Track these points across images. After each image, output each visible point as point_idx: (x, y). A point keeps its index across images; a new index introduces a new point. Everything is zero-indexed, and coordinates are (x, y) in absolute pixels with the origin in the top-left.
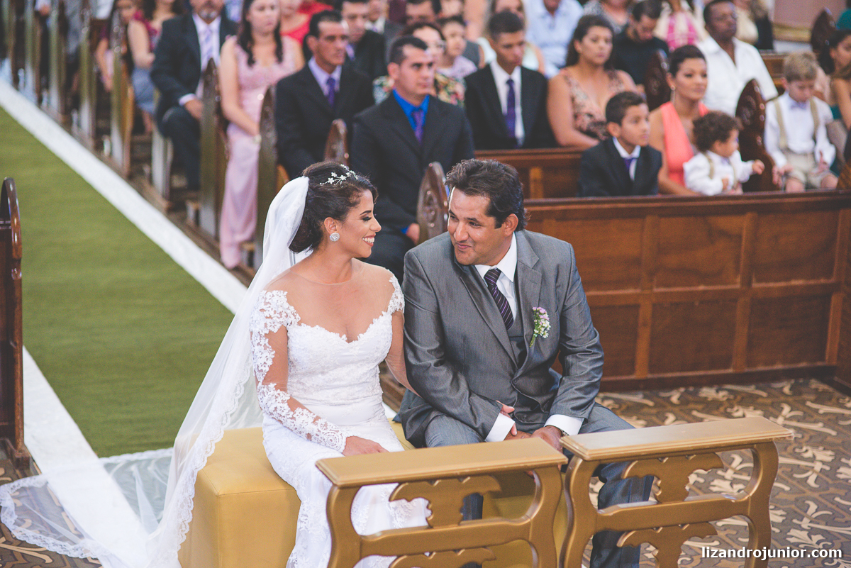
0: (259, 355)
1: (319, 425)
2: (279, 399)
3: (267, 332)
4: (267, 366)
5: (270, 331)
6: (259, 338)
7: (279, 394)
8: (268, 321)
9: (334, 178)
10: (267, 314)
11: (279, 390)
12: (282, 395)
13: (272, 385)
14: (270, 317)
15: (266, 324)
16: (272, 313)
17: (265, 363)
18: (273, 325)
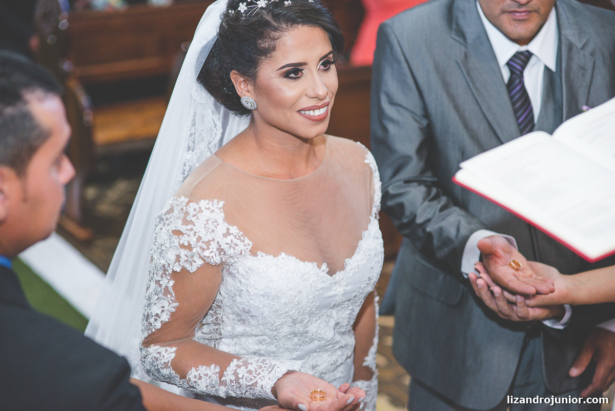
1: (228, 383)
8: (183, 253)
9: (249, 3)
14: (189, 246)
15: (178, 258)
18: (190, 260)
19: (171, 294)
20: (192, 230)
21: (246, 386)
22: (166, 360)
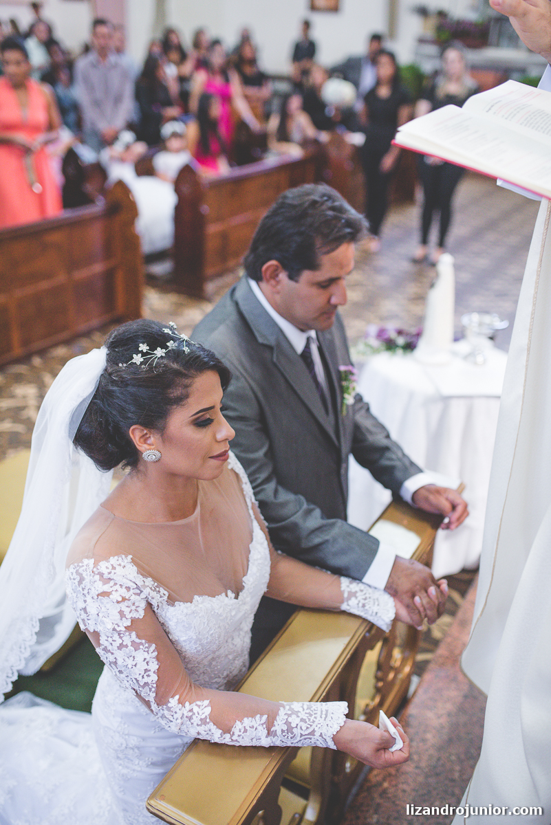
0: (130, 662)
1: (279, 733)
2: (196, 720)
3: (129, 624)
4: (151, 673)
5: (133, 621)
6: (116, 637)
7: (191, 710)
8: (123, 606)
9: (144, 354)
10: (116, 597)
11: (187, 704)
12: (196, 709)
13: (173, 702)
14: (124, 599)
15: (122, 614)
16: (123, 592)
17: (146, 671)
18: (134, 608)
19: (141, 644)
20: (115, 584)
21: (302, 735)
22: (203, 717)
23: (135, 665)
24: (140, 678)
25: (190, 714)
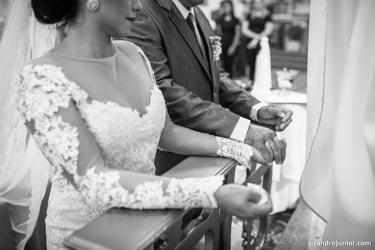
1: (172, 193)
3: (56, 110)
4: (73, 149)
5: (60, 108)
7: (104, 178)
8: (52, 96)
10: (46, 89)
11: (101, 173)
13: (90, 172)
14: (53, 91)
15: (51, 102)
16: (52, 87)
17: (70, 147)
18: (60, 99)
19: (66, 126)
21: (190, 194)
22: (113, 182)
23: (61, 143)
24: (65, 154)
25: (103, 181)
